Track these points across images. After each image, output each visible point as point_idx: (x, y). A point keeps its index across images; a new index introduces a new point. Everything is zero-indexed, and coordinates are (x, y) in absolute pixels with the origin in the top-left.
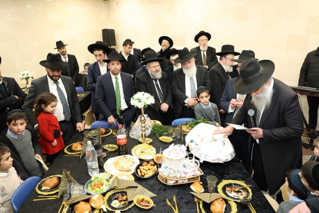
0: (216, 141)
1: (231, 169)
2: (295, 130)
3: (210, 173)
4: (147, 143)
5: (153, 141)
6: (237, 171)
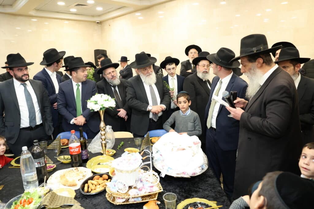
6: (209, 189)
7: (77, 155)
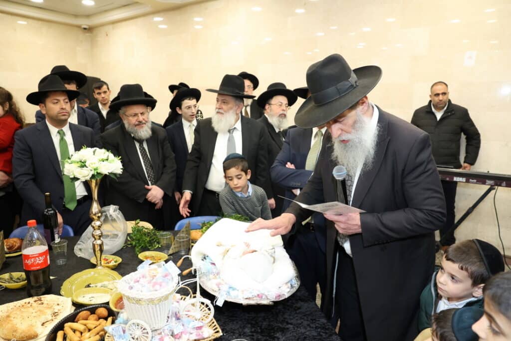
0: (254, 253)
1: (291, 317)
2: (430, 213)
3: (240, 330)
4: (108, 267)
5: (123, 260)
6: (305, 323)
7: (41, 272)
